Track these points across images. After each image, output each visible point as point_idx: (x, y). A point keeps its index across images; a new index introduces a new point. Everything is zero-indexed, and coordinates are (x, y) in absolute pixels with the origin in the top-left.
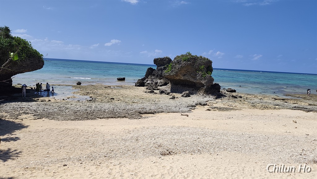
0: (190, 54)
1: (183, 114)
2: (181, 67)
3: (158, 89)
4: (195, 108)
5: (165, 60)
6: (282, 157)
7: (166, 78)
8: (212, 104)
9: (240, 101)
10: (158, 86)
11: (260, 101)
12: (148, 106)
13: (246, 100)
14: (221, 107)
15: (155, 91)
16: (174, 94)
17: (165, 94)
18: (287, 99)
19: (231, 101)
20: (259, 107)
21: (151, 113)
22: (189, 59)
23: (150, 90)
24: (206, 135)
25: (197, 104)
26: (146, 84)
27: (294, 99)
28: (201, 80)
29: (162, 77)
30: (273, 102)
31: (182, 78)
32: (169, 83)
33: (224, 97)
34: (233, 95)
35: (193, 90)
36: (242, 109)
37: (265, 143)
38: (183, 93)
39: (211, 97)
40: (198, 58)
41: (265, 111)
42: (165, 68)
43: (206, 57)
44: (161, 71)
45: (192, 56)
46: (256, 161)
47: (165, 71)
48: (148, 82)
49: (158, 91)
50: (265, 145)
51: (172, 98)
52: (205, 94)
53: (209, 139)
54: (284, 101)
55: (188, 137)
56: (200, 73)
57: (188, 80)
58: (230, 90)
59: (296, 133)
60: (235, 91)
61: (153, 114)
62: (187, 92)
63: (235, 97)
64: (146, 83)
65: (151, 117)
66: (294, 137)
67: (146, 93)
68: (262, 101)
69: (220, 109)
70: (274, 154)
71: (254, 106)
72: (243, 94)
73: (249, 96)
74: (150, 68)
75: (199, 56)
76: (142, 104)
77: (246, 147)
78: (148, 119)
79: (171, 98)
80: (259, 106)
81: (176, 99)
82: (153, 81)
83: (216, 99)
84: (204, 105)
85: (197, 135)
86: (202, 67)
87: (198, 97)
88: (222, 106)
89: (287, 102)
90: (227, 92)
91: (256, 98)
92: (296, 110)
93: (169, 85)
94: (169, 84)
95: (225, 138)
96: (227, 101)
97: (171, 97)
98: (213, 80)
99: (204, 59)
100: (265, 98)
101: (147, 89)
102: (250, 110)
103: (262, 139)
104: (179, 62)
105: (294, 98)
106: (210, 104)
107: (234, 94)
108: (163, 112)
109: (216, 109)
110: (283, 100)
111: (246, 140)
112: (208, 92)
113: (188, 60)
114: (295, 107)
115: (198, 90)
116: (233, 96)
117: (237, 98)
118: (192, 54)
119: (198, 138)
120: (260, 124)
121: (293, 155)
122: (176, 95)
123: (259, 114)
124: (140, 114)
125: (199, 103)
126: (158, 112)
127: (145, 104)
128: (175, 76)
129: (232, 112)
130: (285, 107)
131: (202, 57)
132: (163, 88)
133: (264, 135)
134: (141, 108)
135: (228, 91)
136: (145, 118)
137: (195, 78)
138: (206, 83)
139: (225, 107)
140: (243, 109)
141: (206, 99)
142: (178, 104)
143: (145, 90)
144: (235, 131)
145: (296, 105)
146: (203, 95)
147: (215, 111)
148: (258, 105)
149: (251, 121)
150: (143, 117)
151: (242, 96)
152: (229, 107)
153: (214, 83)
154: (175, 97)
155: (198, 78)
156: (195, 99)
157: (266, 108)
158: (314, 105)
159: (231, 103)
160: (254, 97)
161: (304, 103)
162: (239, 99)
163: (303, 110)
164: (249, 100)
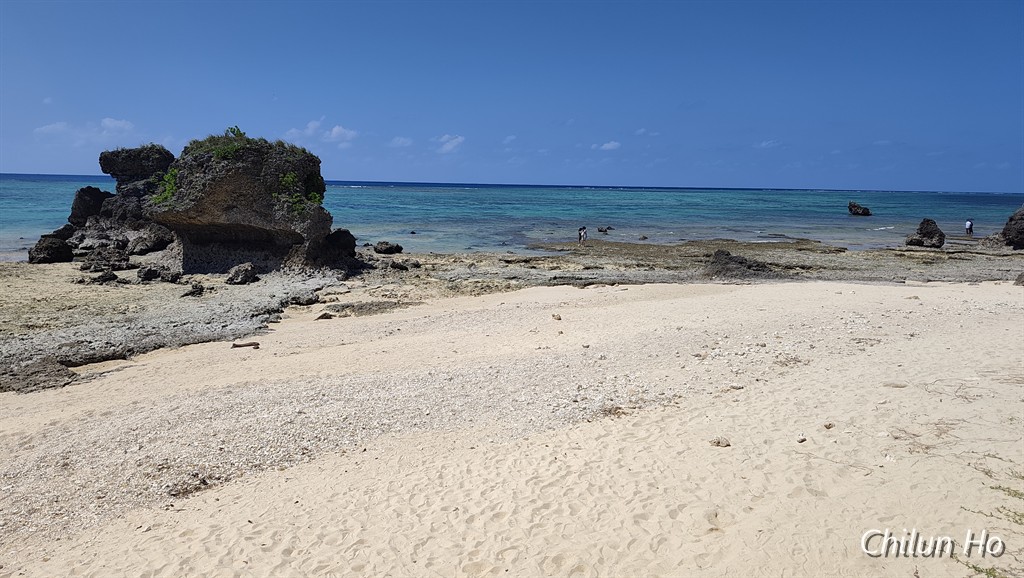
0: (239, 135)
1: (238, 342)
2: (213, 180)
3: (133, 267)
4: (281, 315)
5: (147, 158)
6: (533, 418)
7: (159, 223)
8: (334, 297)
9: (417, 276)
10: (132, 253)
11: (468, 271)
12: (97, 333)
13: (432, 273)
14: (364, 302)
15: (121, 274)
16: (198, 277)
17: (164, 280)
18: (536, 259)
19: (390, 279)
20: (469, 289)
21: (114, 357)
22: (237, 151)
23: (100, 274)
24: (325, 398)
25: (287, 302)
26: (77, 251)
27: (552, 258)
28: (291, 221)
29: (141, 221)
30: (503, 270)
31: (223, 219)
32: (172, 241)
33: (370, 271)
34: (394, 262)
35: (266, 258)
36: (422, 300)
37: (491, 387)
38: (233, 271)
39: (330, 273)
40: (271, 146)
41: (486, 297)
42: (150, 188)
43: (298, 145)
44: (135, 199)
45: (248, 141)
46: (473, 442)
47: (151, 199)
48: (87, 242)
49: (133, 274)
50: (491, 392)
51: (192, 293)
52: (307, 268)
53: (333, 410)
54: (528, 265)
55: (266, 416)
56: (284, 197)
57: (244, 226)
58: (384, 247)
59: (561, 346)
60: (398, 249)
61: (124, 358)
62: (247, 266)
63: (401, 268)
64: (76, 246)
65: (118, 370)
66: (557, 358)
67: (81, 286)
68: (474, 271)
69: (361, 309)
70: (515, 413)
71: (455, 288)
72: (422, 255)
73: (438, 261)
74: (89, 188)
75: (272, 139)
76: (73, 330)
77: (443, 410)
78: (106, 381)
79: (186, 295)
80: (467, 286)
81: (207, 295)
82: (107, 238)
83: (346, 278)
84: (310, 302)
85: (295, 403)
86: (289, 178)
87: (285, 279)
88: (366, 299)
89: (534, 268)
90: (376, 255)
91: (458, 264)
92: (557, 285)
93: (176, 247)
94: (174, 244)
95: (383, 394)
96: (379, 280)
97: (189, 288)
98: (329, 219)
99: (293, 150)
100: (481, 261)
101: (83, 269)
102: (446, 299)
103: (483, 379)
104: (201, 164)
105: (551, 254)
106: (327, 298)
107: (398, 258)
108: (160, 347)
109: (348, 311)
110: (526, 261)
111: (442, 389)
112: (319, 261)
113: (237, 155)
114: (555, 278)
115: (283, 254)
116: (395, 266)
117: (407, 269)
118: (250, 135)
119: (300, 413)
120: (475, 336)
121: (558, 406)
122: (205, 280)
123: (469, 309)
124: (67, 365)
125: (293, 299)
126: (144, 350)
127: (83, 329)
128: (192, 214)
129: (397, 314)
130: (532, 281)
131: (286, 145)
132: (153, 259)
133: (488, 367)
134: (66, 345)
135: (379, 252)
136: (91, 378)
137: (266, 216)
138: (308, 230)
139: (375, 299)
140: (427, 301)
141: (313, 283)
142: (219, 311)
143: (79, 274)
144: (410, 367)
145: (556, 273)
146: (303, 270)
147: (345, 316)
148: (465, 283)
149: (452, 333)
150: (82, 376)
151: (421, 261)
152: (386, 299)
153: (334, 228)
154: (202, 289)
155: (279, 215)
156: (274, 286)
157: (487, 289)
158: (597, 268)
159: (391, 287)
160: (454, 262)
161: (573, 265)
162: (413, 272)
163: (573, 284)
164: (440, 273)
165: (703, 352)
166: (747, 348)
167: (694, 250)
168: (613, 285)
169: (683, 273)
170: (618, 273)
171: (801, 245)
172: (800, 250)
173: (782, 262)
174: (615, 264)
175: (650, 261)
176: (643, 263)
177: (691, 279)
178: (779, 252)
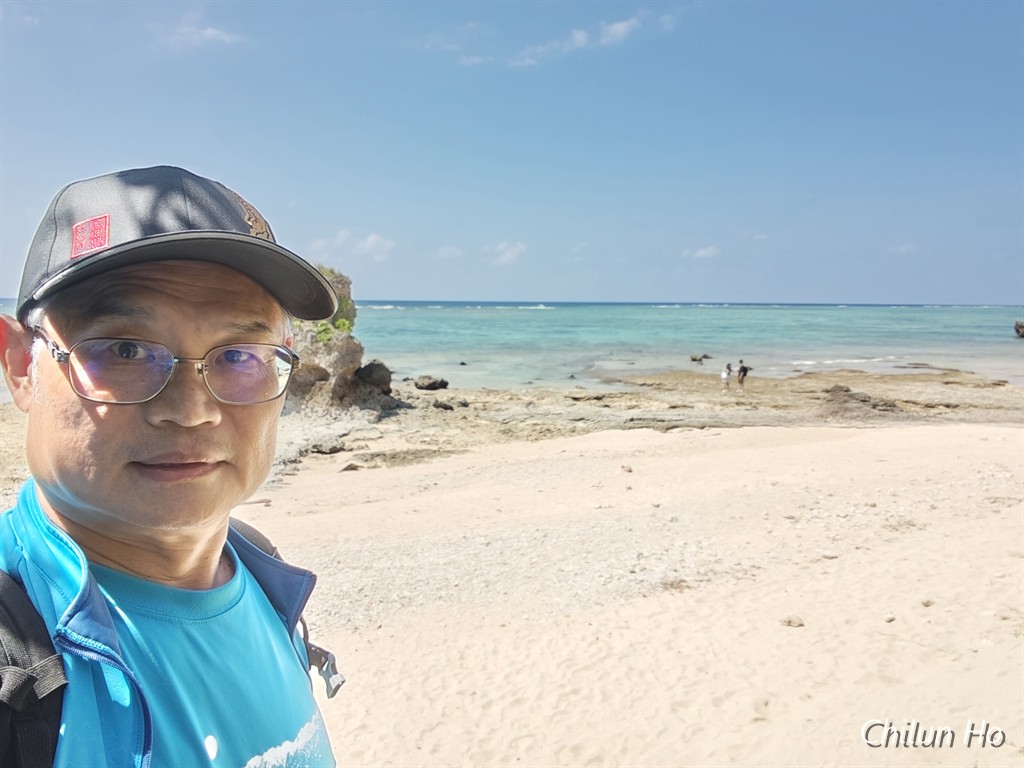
4: (299, 466)
8: (363, 443)
9: (465, 418)
11: (526, 410)
13: (482, 414)
14: (398, 449)
18: (611, 396)
19: (431, 422)
20: (526, 433)
24: (340, 566)
25: (306, 451)
27: (631, 394)
28: (315, 353)
30: (569, 409)
33: (409, 411)
34: (437, 401)
36: (469, 448)
39: (360, 415)
41: (545, 443)
52: (333, 410)
54: (601, 403)
58: (427, 382)
59: (626, 505)
60: (443, 385)
63: (446, 407)
66: (619, 520)
68: (533, 411)
69: (394, 458)
71: (508, 432)
72: (472, 391)
73: (491, 399)
80: (522, 430)
83: (379, 419)
84: (334, 450)
87: (306, 423)
88: (401, 446)
89: (608, 406)
90: (417, 392)
91: (514, 402)
92: (634, 428)
96: (418, 423)
98: (359, 350)
100: (543, 399)
102: (497, 446)
105: (629, 389)
106: (354, 445)
109: (378, 461)
110: (598, 398)
112: (347, 400)
114: (632, 420)
115: (304, 393)
116: (438, 405)
117: (451, 408)
120: (525, 491)
123: (522, 458)
125: (314, 447)
129: (436, 465)
130: (603, 424)
133: (534, 530)
135: (421, 388)
138: (334, 364)
139: (411, 447)
140: (474, 448)
141: (339, 428)
144: (442, 530)
145: (634, 413)
146: (328, 412)
147: (375, 467)
148: (521, 425)
149: (497, 487)
151: (469, 399)
152: (425, 447)
153: (365, 361)
156: (294, 429)
157: (547, 432)
158: (685, 406)
159: (431, 431)
160: (511, 399)
161: (656, 404)
162: (459, 411)
163: (653, 427)
164: (492, 414)
165: (797, 514)
166: (852, 509)
167: (810, 384)
168: (702, 428)
169: (793, 414)
170: (710, 413)
171: (949, 377)
172: (947, 383)
173: (922, 399)
174: (709, 402)
175: (753, 397)
176: (743, 400)
177: (801, 421)
178: (918, 387)
